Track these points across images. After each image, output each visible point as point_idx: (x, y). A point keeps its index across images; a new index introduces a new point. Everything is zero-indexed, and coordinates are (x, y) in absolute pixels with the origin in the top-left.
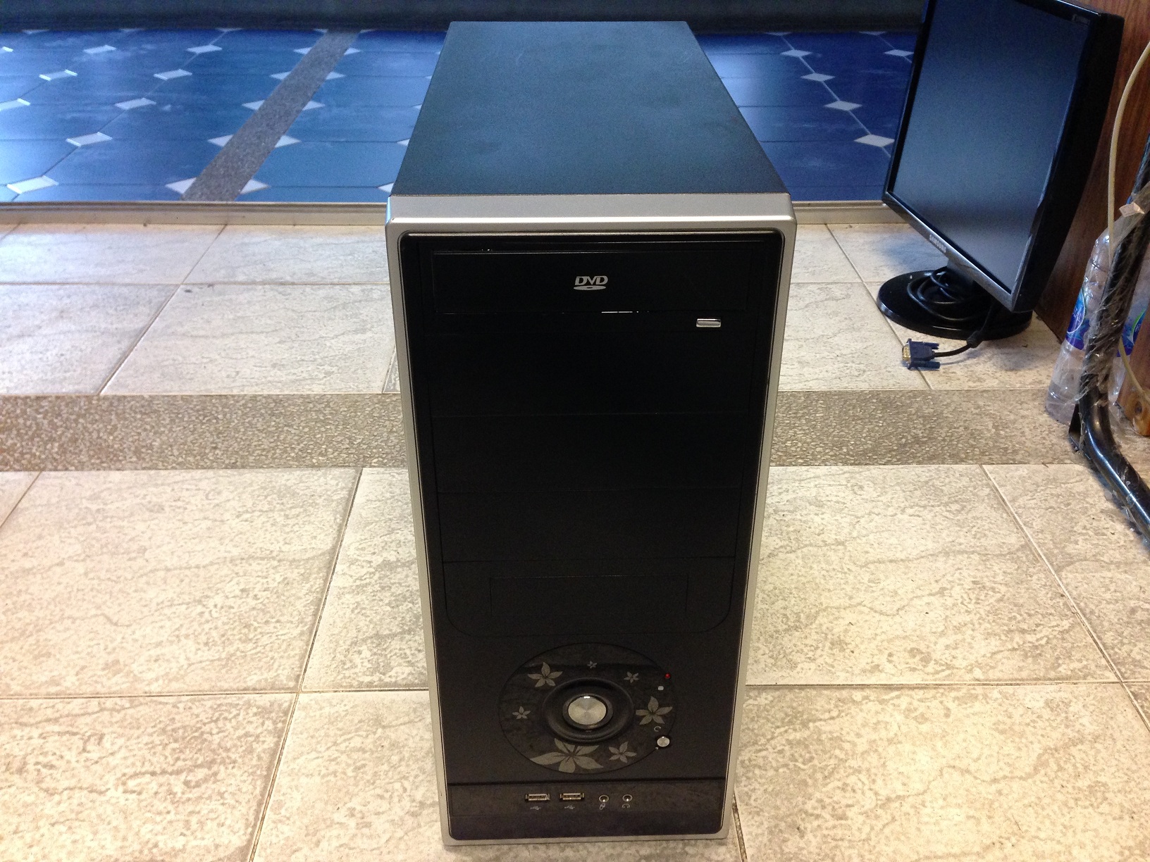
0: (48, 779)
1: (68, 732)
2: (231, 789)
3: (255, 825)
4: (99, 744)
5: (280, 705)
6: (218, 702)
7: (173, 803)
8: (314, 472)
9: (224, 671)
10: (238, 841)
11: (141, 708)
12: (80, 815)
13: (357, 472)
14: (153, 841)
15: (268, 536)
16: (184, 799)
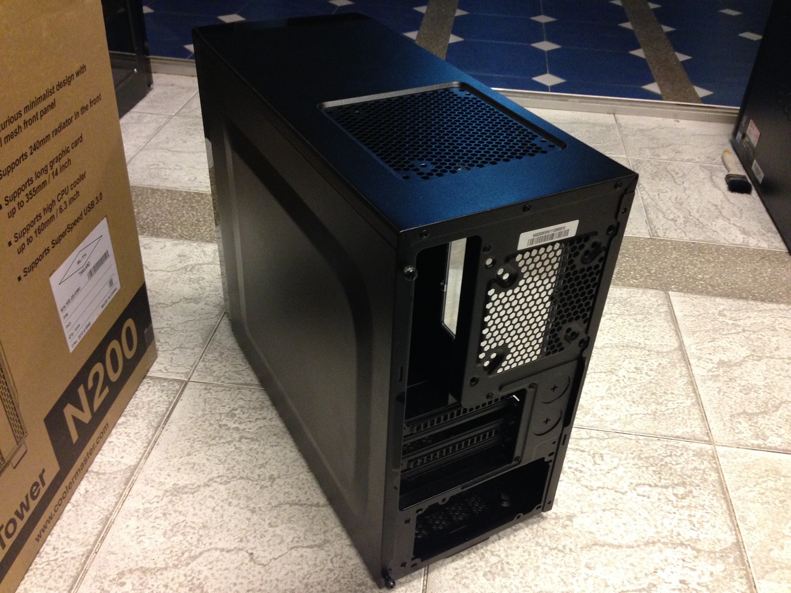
0: (582, 479)
1: (577, 449)
2: (707, 503)
3: (735, 530)
4: (602, 460)
5: (707, 452)
6: (665, 443)
7: (675, 507)
8: (636, 290)
9: (656, 422)
10: (731, 539)
11: (616, 440)
12: (618, 507)
13: (666, 293)
14: (676, 530)
15: (631, 332)
16: (680, 506)
